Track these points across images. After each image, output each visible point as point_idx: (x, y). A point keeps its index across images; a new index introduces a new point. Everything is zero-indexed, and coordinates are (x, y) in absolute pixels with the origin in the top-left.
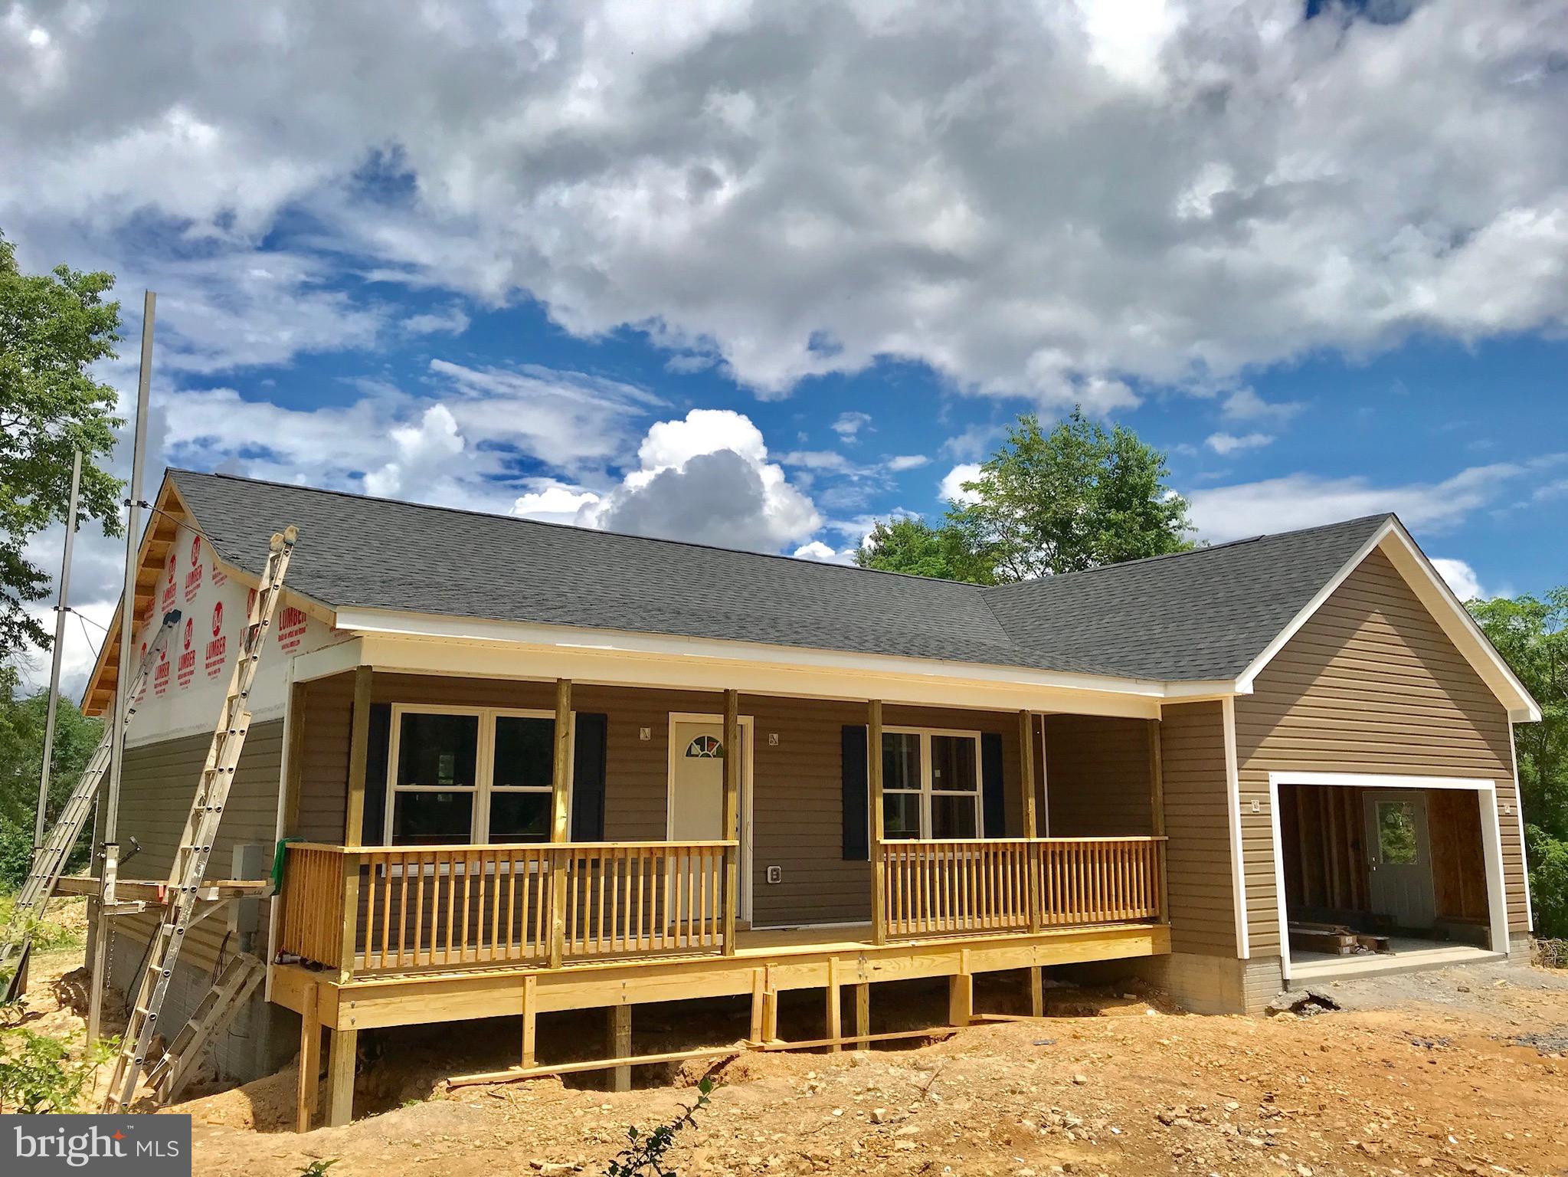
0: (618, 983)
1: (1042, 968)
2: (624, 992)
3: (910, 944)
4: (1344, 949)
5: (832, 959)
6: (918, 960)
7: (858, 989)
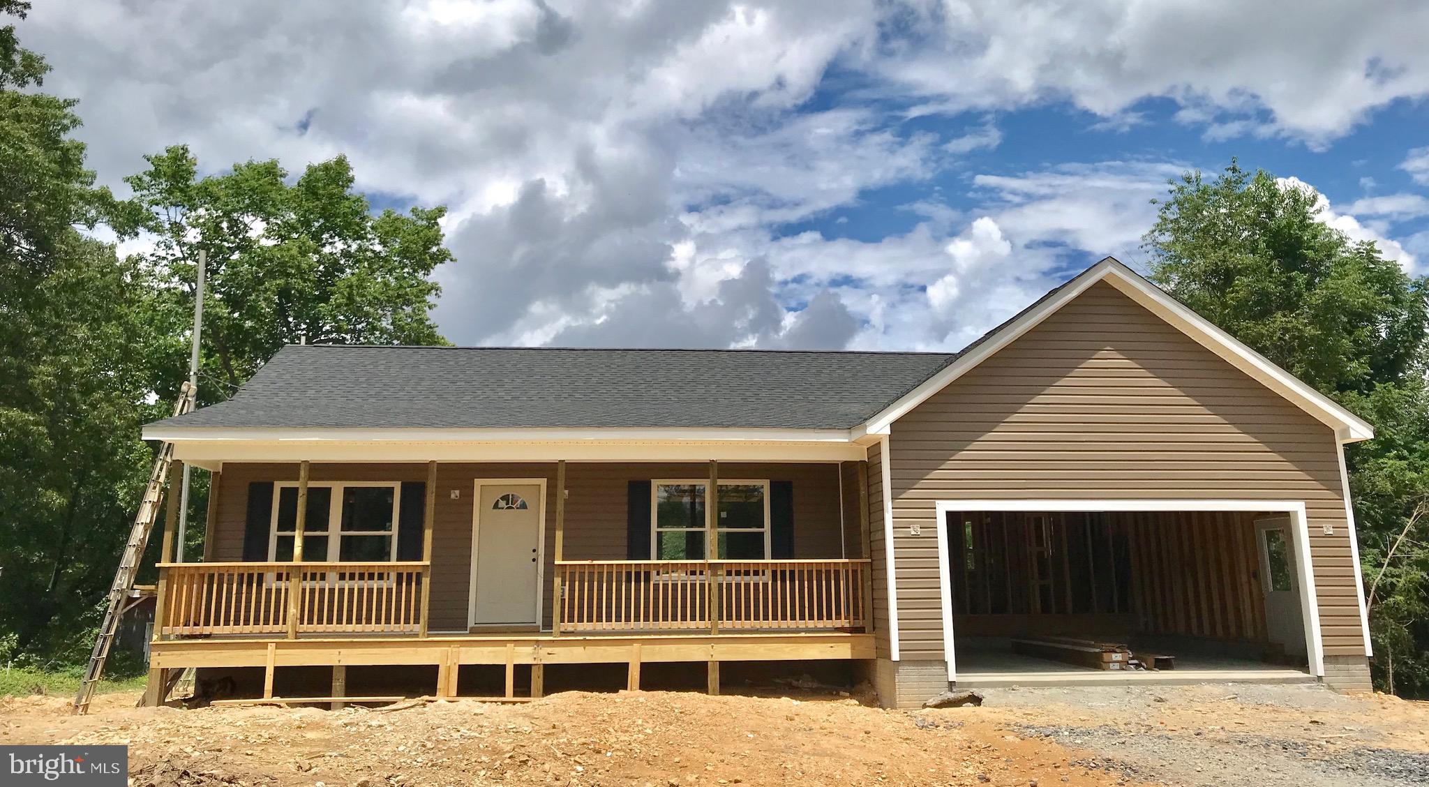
0: (336, 651)
1: (720, 662)
2: (339, 658)
3: (581, 638)
4: (1111, 665)
5: (508, 645)
6: (590, 649)
7: (533, 667)
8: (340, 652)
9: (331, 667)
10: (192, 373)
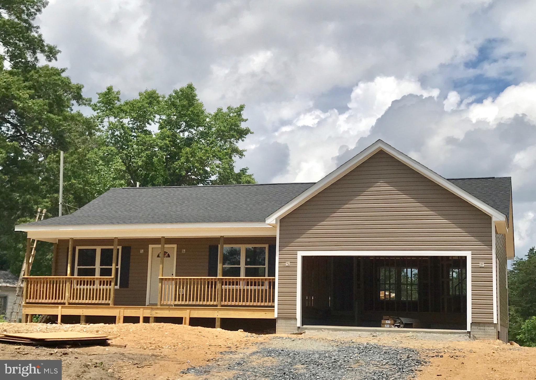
1: (221, 318)
2: (83, 312)
3: (168, 307)
4: (385, 325)
5: (141, 309)
6: (171, 312)
7: (150, 318)
8: (83, 311)
9: (80, 316)
10: (60, 203)
